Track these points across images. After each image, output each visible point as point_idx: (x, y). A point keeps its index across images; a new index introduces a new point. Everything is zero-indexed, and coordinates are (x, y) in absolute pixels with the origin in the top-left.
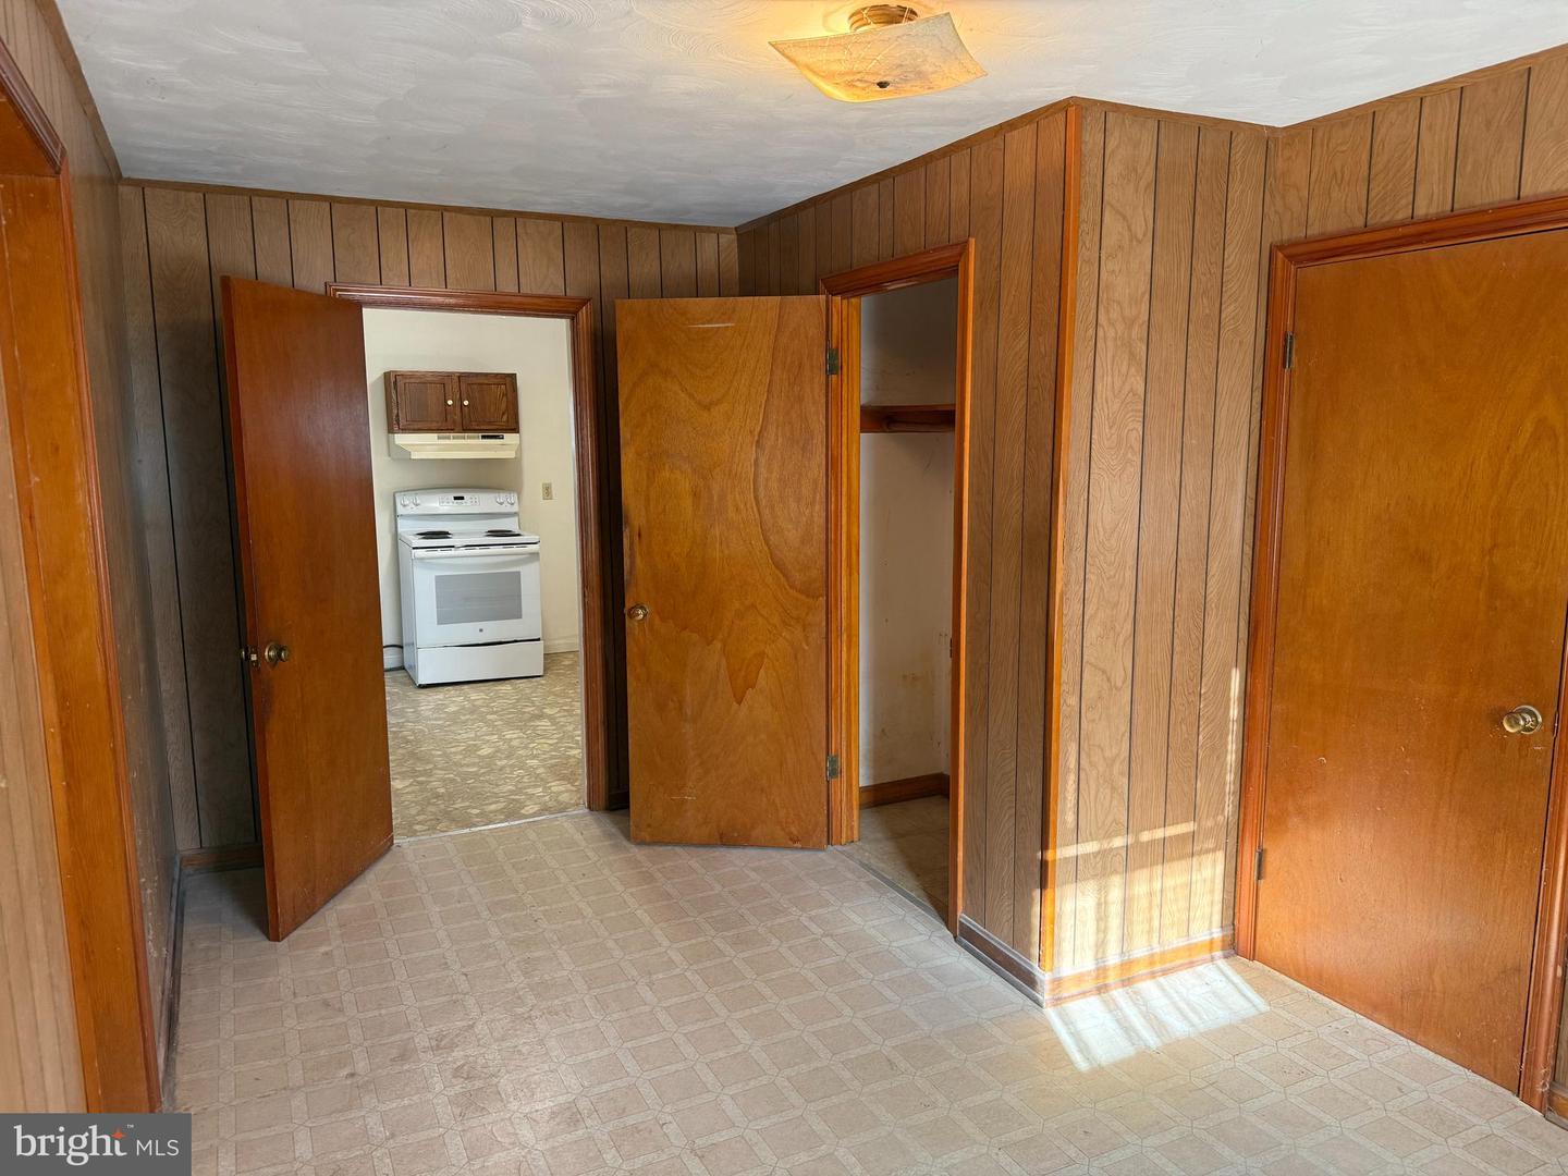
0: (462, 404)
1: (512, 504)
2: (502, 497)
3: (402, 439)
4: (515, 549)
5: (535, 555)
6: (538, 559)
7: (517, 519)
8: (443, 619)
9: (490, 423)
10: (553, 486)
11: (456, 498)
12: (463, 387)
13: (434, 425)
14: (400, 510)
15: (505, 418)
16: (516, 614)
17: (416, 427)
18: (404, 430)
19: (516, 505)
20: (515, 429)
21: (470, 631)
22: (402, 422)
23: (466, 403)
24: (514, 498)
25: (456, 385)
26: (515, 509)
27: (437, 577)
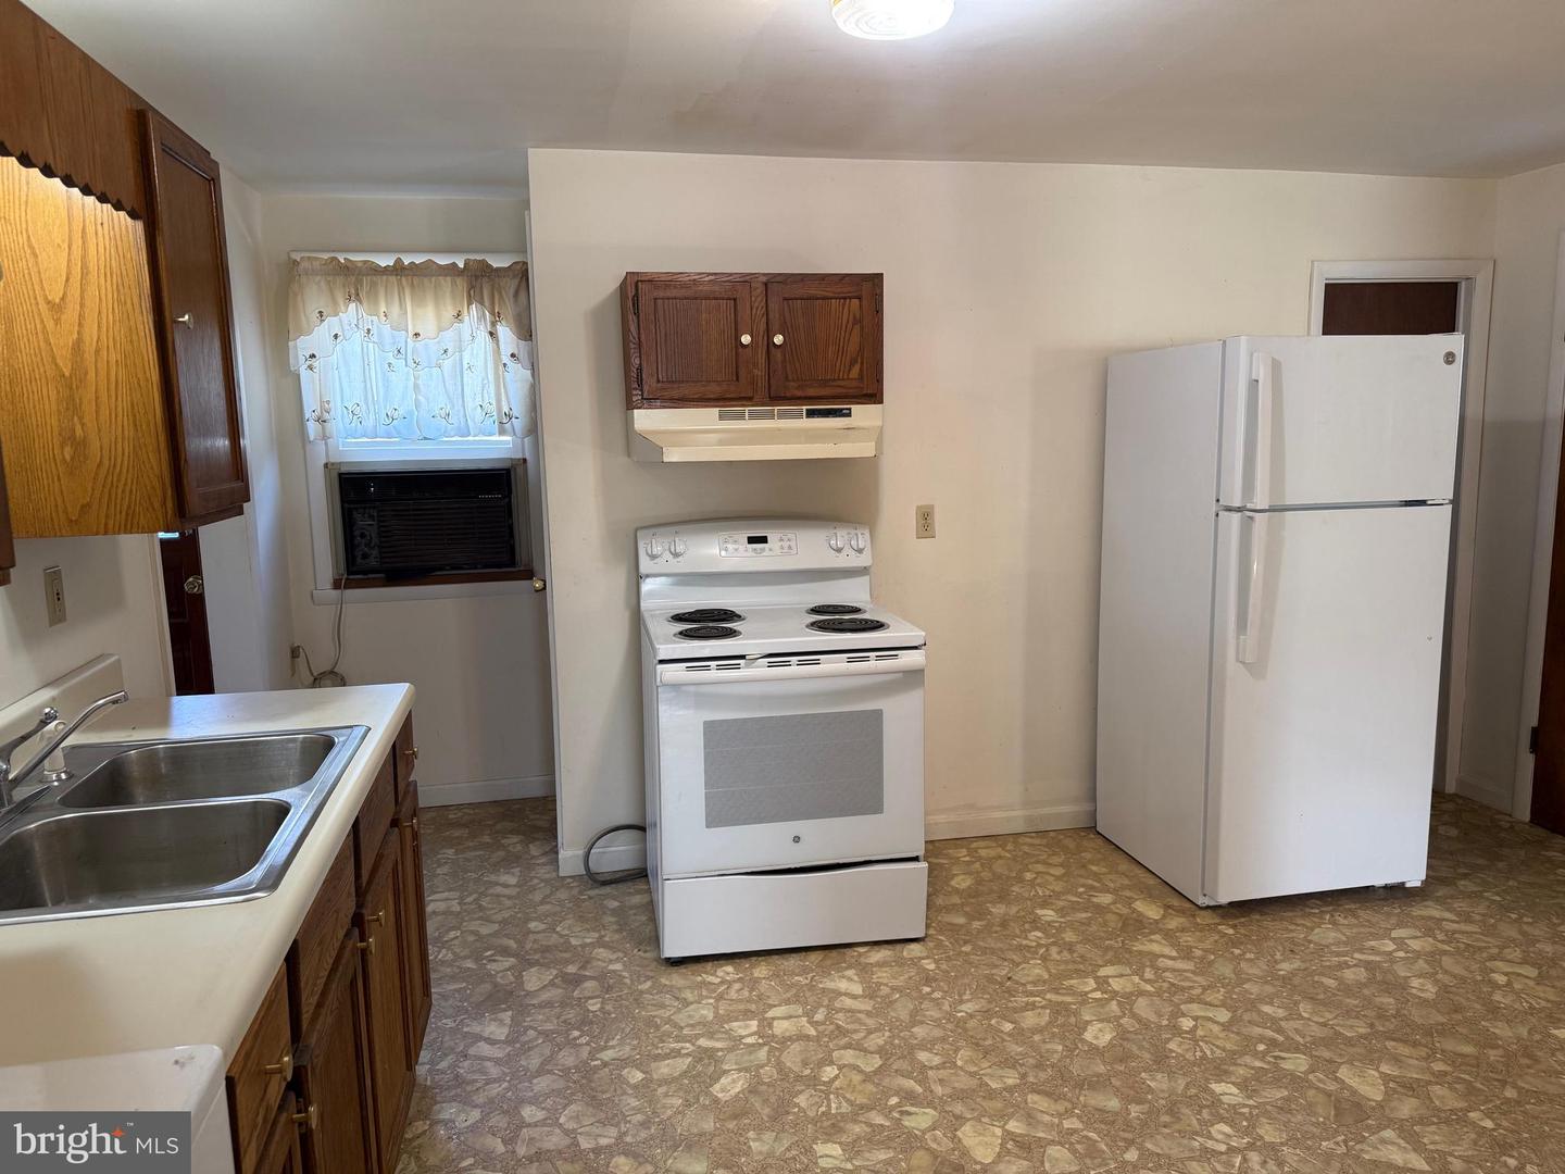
0: (770, 343)
1: (860, 551)
2: (841, 536)
3: (647, 420)
4: (873, 664)
5: (913, 677)
6: (921, 683)
7: (867, 578)
8: (718, 816)
9: (824, 383)
10: (936, 510)
11: (752, 540)
12: (774, 305)
13: (714, 389)
14: (645, 565)
15: (855, 372)
16: (868, 800)
17: (675, 393)
18: (650, 401)
19: (867, 552)
20: (874, 396)
21: (769, 841)
22: (650, 383)
23: (778, 339)
24: (863, 540)
25: (759, 302)
26: (864, 560)
27: (707, 724)
